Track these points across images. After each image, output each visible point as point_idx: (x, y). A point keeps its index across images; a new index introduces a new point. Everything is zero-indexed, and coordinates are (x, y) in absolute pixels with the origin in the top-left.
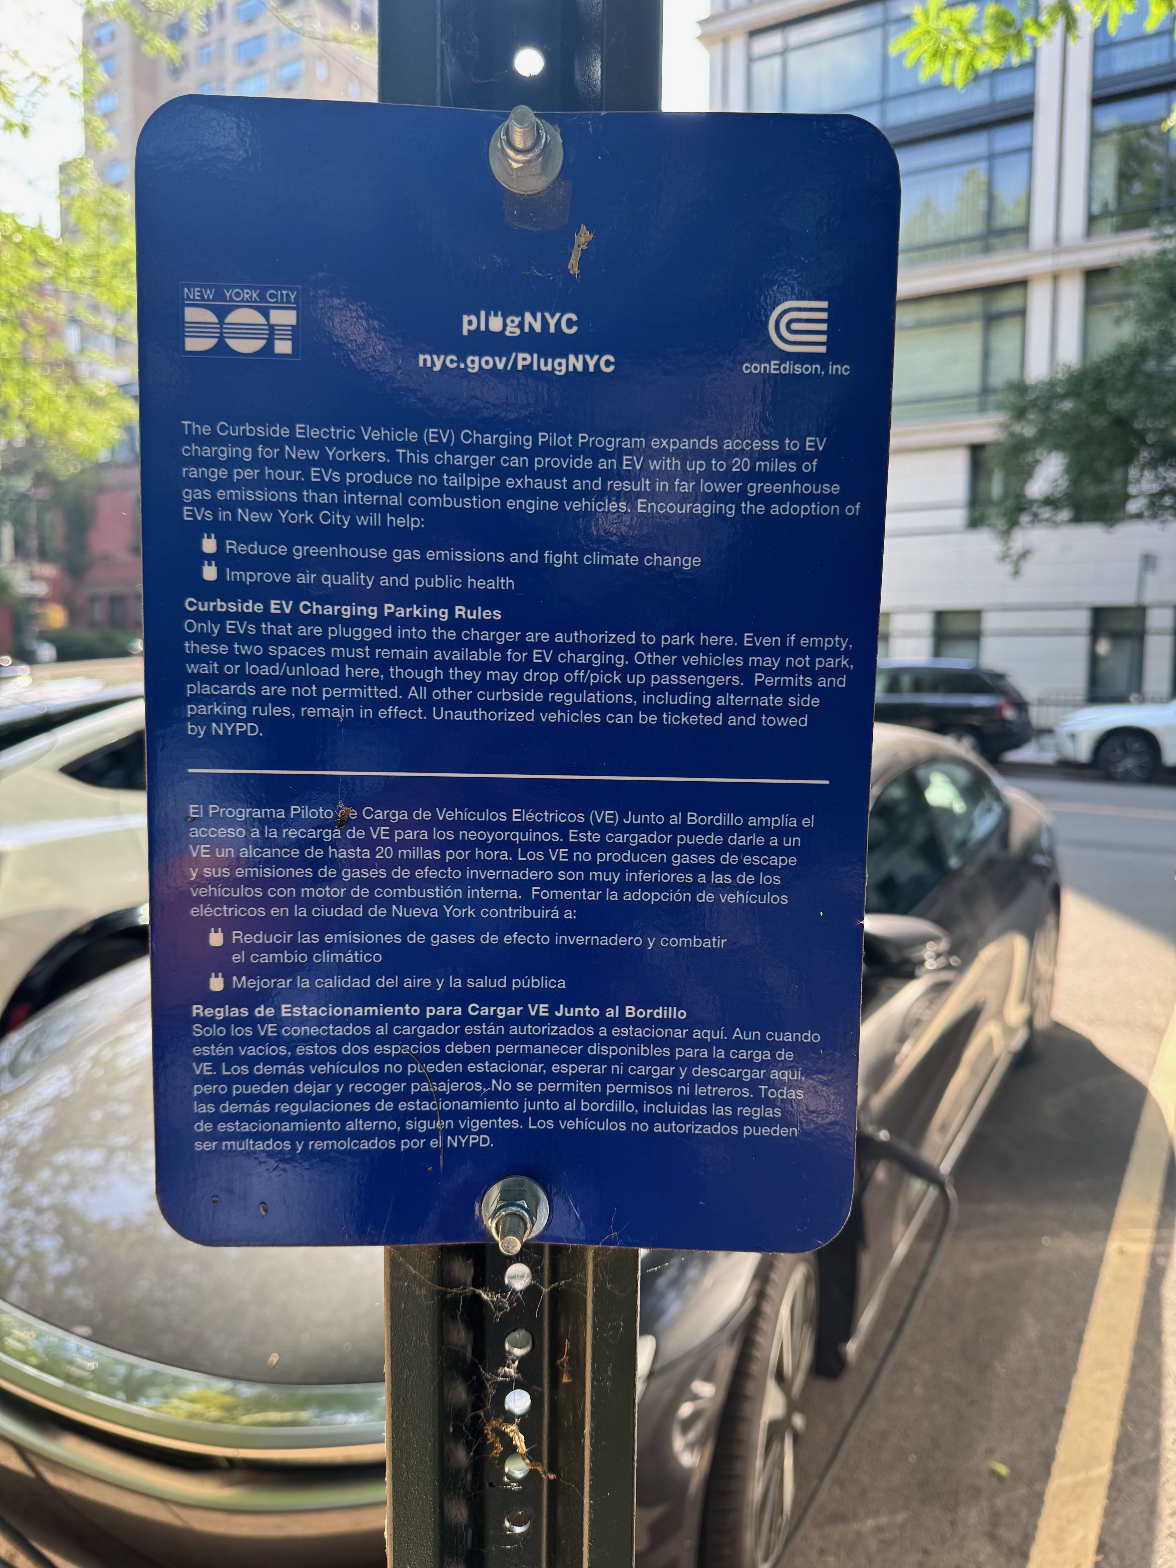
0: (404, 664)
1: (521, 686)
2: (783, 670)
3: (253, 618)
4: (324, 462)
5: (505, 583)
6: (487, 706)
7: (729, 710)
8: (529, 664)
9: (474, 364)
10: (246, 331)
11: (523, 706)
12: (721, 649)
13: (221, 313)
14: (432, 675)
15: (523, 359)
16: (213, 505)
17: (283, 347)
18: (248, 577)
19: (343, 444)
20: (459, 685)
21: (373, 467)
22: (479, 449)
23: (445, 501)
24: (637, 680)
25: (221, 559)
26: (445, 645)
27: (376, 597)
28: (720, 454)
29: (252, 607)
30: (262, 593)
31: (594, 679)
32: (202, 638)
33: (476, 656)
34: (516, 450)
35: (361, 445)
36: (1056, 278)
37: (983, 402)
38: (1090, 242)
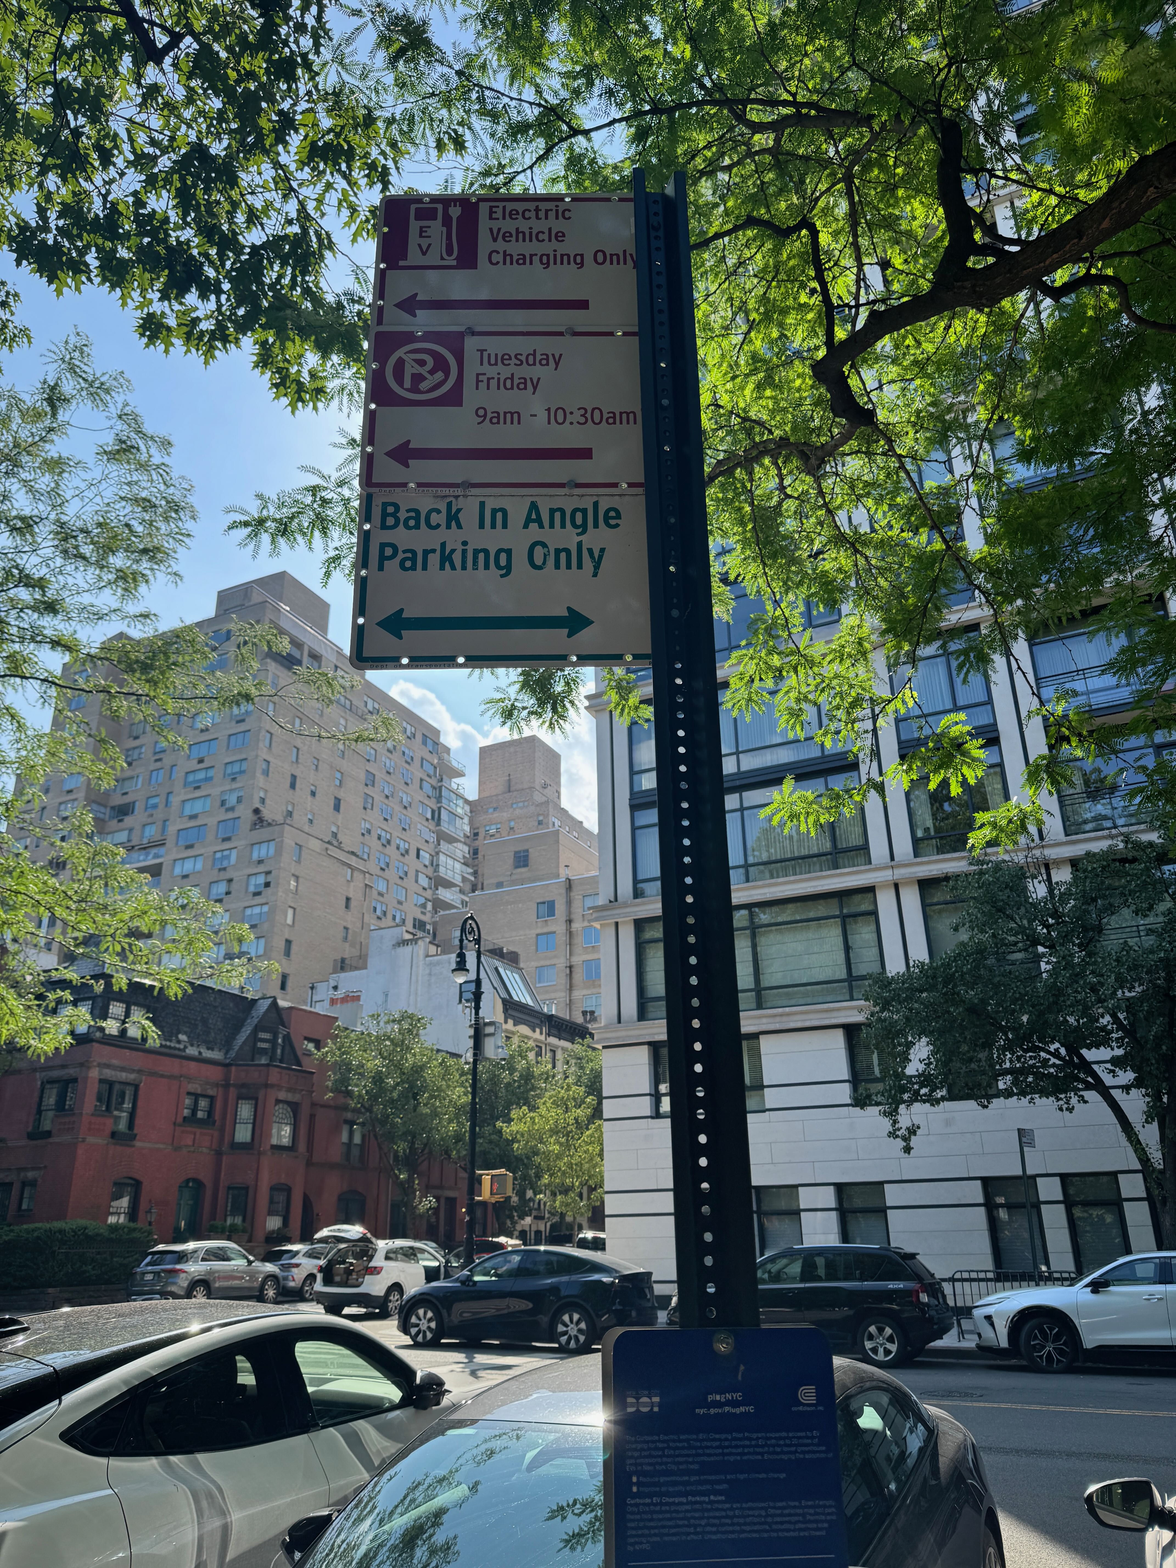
0: (695, 1518)
1: (733, 1524)
2: (816, 1514)
3: (648, 1505)
4: (669, 1448)
5: (725, 1486)
6: (723, 1533)
7: (800, 1530)
8: (735, 1516)
9: (712, 1411)
10: (645, 1405)
11: (732, 1532)
12: (795, 1507)
13: (638, 1399)
14: (703, 1522)
15: (727, 1409)
16: (636, 1465)
17: (656, 1409)
18: (646, 1490)
19: (674, 1441)
20: (713, 1525)
21: (683, 1448)
22: (714, 1440)
23: (706, 1459)
24: (769, 1520)
25: (638, 1484)
26: (708, 1510)
27: (686, 1494)
28: (788, 1438)
29: (648, 1501)
30: (650, 1495)
31: (756, 1520)
32: (633, 1513)
33: (717, 1514)
34: (726, 1440)
35: (680, 1441)
36: (896, 886)
37: (851, 989)
38: (919, 860)
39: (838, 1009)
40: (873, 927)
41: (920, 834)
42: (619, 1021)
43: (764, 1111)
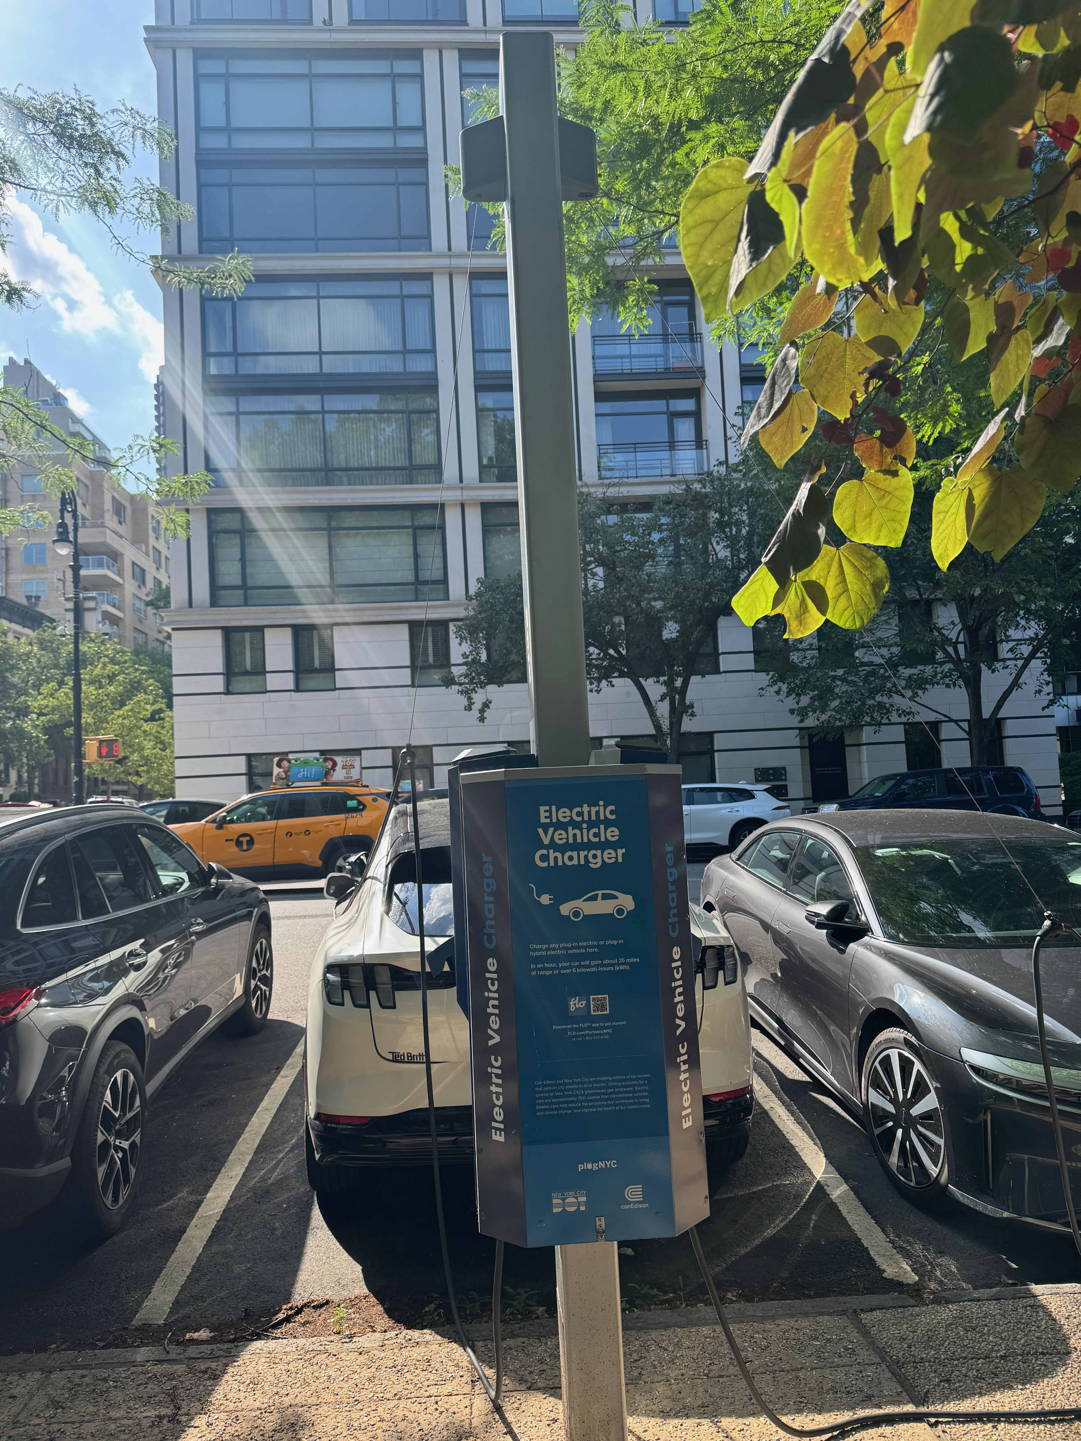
36: (463, 506)
37: (416, 591)
38: (485, 485)
39: (407, 608)
40: (439, 540)
41: (485, 461)
42: (190, 605)
43: (335, 689)
